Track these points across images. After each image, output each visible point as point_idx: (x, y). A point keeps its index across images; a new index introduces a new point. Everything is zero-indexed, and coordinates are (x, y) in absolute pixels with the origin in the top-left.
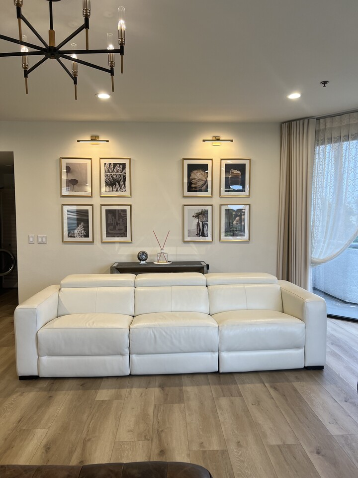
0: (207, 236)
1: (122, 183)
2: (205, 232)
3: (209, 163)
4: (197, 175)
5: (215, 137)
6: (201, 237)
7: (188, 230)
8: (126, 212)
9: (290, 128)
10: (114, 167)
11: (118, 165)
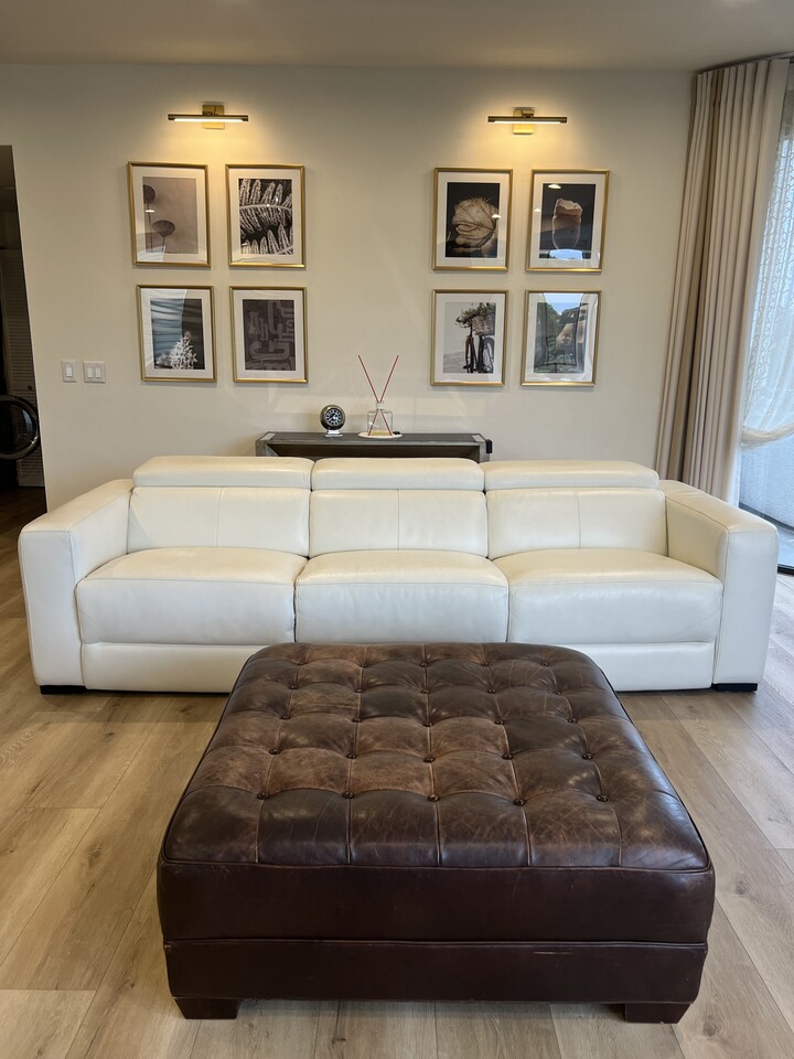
0: (492, 372)
1: (282, 232)
2: (487, 362)
3: (502, 180)
4: (472, 212)
5: (521, 109)
6: (476, 374)
7: (445, 356)
8: (293, 307)
9: (716, 87)
10: (263, 189)
11: (273, 185)
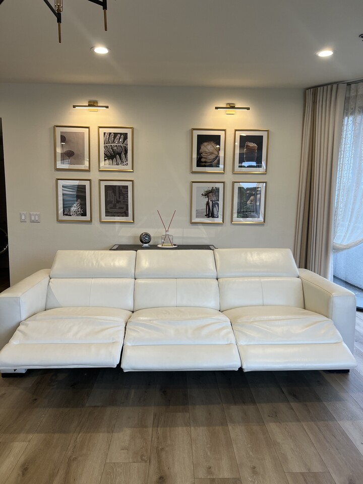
0: (218, 217)
1: (123, 156)
2: (215, 213)
3: (222, 134)
4: (208, 147)
5: (229, 104)
6: (211, 218)
7: (197, 210)
8: (127, 188)
9: (315, 95)
10: (115, 137)
11: (119, 135)
